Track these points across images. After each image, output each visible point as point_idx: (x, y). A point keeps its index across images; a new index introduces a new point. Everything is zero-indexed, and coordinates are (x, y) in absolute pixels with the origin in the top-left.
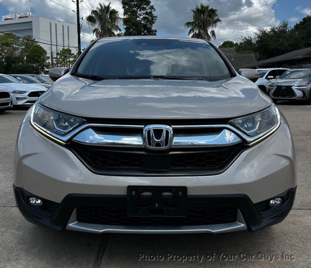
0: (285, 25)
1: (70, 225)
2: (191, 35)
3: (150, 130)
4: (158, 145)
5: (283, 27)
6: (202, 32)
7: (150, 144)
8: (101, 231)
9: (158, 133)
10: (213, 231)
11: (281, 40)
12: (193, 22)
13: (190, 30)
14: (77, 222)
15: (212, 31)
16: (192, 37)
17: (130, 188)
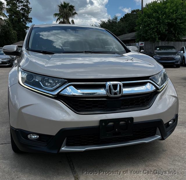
0: (116, 18)
1: (63, 149)
2: (58, 22)
3: (110, 85)
4: (115, 94)
5: (115, 19)
6: (65, 20)
7: (111, 94)
8: (84, 150)
9: (115, 86)
10: (146, 142)
11: (114, 28)
12: (59, 14)
13: (58, 19)
14: (66, 146)
15: (72, 20)
16: (59, 23)
17: (101, 121)
